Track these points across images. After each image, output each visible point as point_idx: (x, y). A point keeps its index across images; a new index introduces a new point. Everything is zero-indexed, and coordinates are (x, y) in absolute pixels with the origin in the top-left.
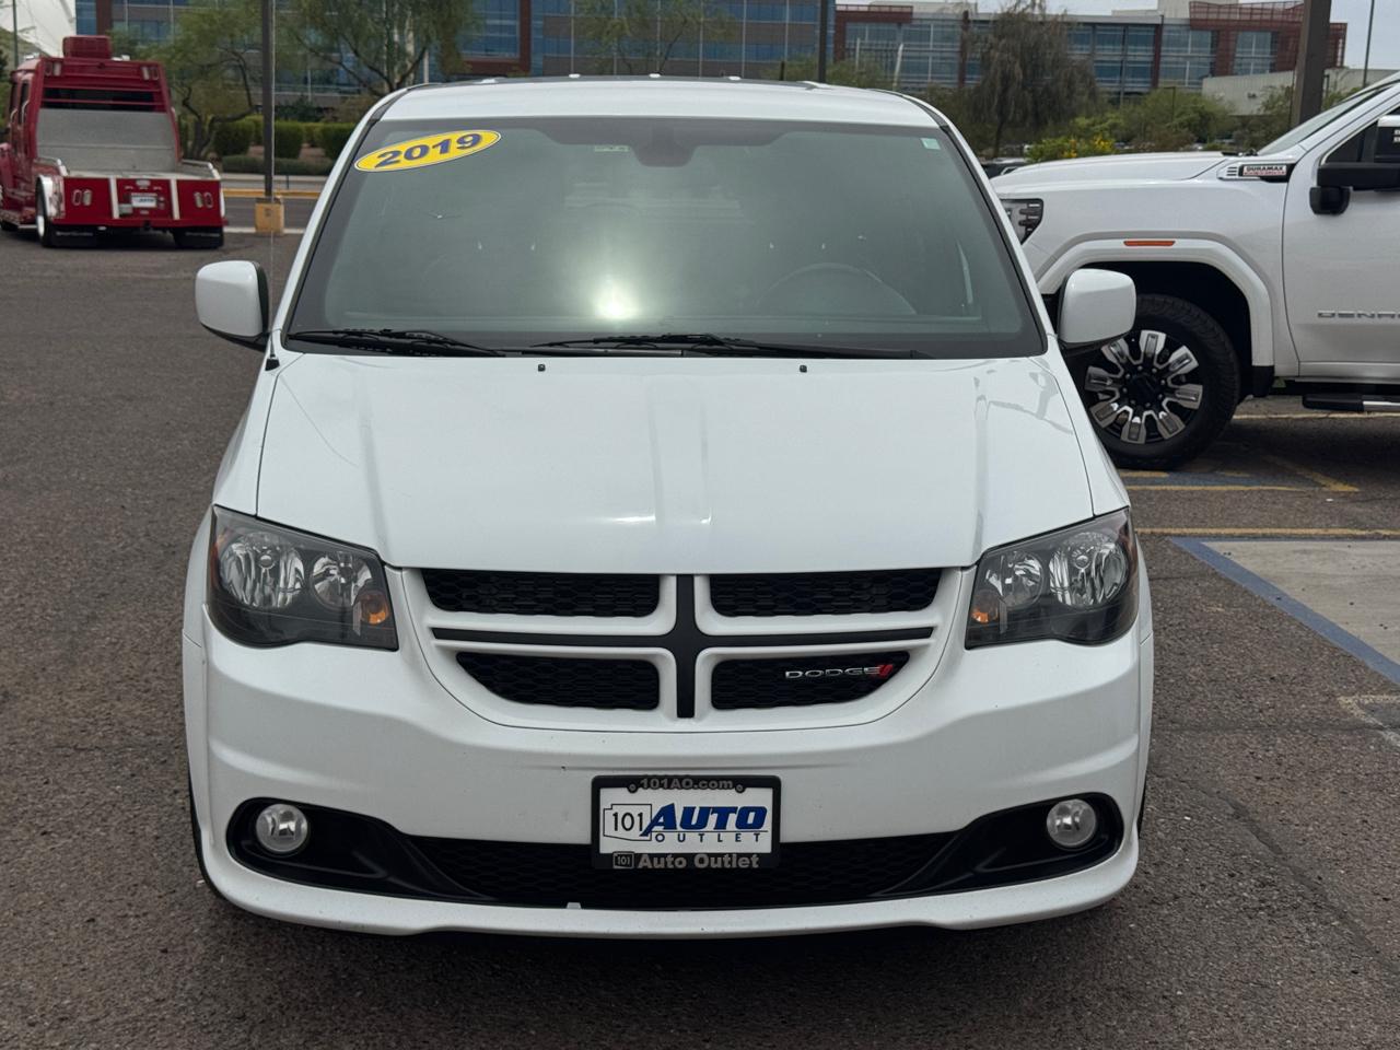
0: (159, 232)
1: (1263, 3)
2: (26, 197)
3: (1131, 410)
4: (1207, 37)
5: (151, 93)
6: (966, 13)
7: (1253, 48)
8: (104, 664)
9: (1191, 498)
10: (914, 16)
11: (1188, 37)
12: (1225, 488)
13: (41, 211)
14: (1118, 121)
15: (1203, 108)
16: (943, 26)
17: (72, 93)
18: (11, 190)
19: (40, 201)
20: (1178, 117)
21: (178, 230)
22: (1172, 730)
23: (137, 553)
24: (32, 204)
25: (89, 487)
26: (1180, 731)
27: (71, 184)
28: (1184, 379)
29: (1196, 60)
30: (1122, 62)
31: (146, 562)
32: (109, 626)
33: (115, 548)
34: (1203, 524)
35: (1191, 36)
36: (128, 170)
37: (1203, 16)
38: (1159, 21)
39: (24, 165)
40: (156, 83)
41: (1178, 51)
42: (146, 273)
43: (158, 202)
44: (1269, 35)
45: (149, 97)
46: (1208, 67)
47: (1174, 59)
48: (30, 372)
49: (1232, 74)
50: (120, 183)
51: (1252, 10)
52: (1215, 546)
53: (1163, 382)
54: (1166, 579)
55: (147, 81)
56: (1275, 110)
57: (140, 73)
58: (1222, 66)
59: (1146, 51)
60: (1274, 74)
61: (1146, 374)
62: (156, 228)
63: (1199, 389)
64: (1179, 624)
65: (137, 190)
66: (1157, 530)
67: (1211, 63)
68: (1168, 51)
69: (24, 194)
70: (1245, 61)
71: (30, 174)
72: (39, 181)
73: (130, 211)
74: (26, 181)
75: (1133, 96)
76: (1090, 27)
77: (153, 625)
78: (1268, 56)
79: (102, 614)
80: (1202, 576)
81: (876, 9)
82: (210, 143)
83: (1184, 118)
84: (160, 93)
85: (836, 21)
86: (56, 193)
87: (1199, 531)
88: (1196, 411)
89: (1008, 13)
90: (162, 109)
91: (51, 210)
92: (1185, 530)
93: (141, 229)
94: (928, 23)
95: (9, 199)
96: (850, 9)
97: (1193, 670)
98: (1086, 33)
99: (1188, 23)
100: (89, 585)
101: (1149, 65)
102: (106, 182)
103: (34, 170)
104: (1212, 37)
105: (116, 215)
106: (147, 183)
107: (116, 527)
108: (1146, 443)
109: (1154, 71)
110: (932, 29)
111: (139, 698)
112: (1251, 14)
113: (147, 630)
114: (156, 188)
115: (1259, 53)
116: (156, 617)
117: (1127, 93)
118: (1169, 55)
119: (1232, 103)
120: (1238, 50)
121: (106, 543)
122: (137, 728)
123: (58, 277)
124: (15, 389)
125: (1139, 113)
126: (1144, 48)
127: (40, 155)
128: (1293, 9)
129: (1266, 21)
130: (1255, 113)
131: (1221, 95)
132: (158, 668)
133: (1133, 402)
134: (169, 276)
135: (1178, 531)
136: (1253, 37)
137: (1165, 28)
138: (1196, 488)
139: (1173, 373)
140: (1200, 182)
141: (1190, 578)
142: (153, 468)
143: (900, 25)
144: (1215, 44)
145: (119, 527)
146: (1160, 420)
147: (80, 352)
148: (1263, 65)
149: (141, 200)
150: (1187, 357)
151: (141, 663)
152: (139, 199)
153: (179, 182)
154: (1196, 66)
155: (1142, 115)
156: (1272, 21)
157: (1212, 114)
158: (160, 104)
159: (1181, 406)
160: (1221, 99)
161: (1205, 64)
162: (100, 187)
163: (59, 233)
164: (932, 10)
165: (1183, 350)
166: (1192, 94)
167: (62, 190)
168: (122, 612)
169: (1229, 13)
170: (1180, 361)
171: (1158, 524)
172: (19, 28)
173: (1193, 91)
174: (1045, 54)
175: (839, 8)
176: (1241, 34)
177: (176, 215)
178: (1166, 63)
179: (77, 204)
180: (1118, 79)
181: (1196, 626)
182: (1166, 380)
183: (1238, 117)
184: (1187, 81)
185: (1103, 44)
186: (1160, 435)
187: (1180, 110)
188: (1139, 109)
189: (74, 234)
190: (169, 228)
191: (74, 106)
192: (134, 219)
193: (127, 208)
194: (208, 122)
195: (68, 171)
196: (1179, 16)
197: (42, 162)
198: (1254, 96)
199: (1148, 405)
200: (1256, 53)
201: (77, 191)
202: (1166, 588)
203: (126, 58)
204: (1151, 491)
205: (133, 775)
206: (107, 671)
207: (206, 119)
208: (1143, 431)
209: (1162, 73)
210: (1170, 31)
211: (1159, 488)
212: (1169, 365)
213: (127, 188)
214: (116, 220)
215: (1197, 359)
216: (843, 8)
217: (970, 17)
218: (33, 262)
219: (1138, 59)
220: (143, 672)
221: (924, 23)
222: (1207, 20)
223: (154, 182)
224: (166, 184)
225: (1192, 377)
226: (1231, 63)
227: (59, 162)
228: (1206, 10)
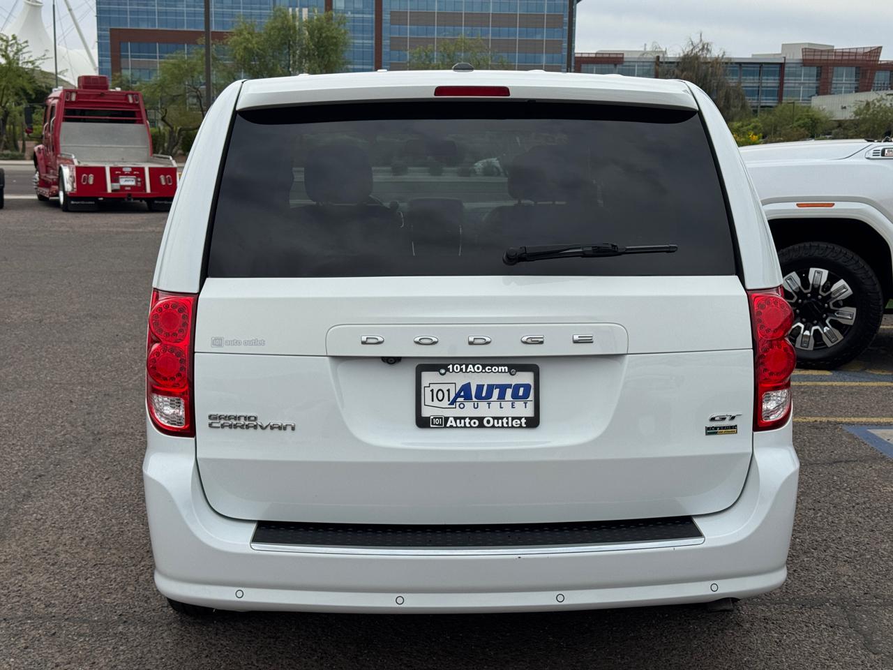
0: (138, 201)
1: (850, 49)
2: (53, 179)
3: (802, 326)
4: (814, 70)
5: (134, 112)
6: (658, 57)
7: (844, 77)
8: (26, 538)
9: (851, 392)
10: (625, 60)
11: (801, 71)
12: (875, 384)
13: (61, 188)
14: (757, 124)
15: (813, 115)
16: (643, 66)
17: (83, 112)
18: (44, 175)
19: (61, 181)
20: (797, 121)
21: (150, 199)
22: (877, 605)
23: (72, 440)
24: (57, 183)
25: (51, 385)
26: (884, 605)
27: (80, 171)
28: (841, 304)
29: (807, 85)
30: (759, 87)
31: (78, 447)
32: (38, 504)
33: (58, 436)
34: (864, 414)
35: (803, 70)
36: (120, 162)
37: (812, 57)
38: (782, 61)
39: (52, 158)
40: (137, 106)
41: (795, 80)
42: (125, 227)
43: (137, 181)
44: (854, 69)
45: (132, 114)
46: (815, 89)
47: (793, 85)
48: (32, 297)
49: (830, 94)
50: (112, 170)
51: (843, 53)
52: (878, 432)
53: (826, 305)
54: (846, 462)
55: (130, 104)
56: (862, 116)
57: (127, 99)
58: (823, 89)
59: (774, 80)
60: (858, 94)
61: (814, 300)
62: (135, 199)
63: (853, 310)
64: (865, 503)
65: (123, 174)
66: (832, 419)
67: (817, 87)
68: (788, 80)
69: (52, 177)
70: (838, 85)
71: (55, 164)
72: (60, 169)
73: (118, 188)
74: (53, 169)
75: (766, 109)
76: (738, 65)
77: (71, 502)
78: (854, 82)
79: (35, 493)
80: (875, 459)
81: (601, 56)
82: (179, 144)
83: (801, 122)
84: (140, 112)
85: (575, 63)
86: (71, 176)
87: (864, 420)
88: (851, 326)
89: (687, 54)
90: (141, 122)
91: (68, 187)
92: (853, 419)
93: (126, 200)
94: (634, 64)
95: (43, 180)
96: (584, 55)
97: (883, 546)
98: (736, 68)
99: (801, 61)
100: (32, 467)
101: (776, 89)
102: (103, 169)
103: (58, 162)
104: (817, 71)
105: (109, 190)
106: (130, 170)
107: (62, 418)
108: (814, 349)
109: (780, 93)
110: (636, 68)
111: (47, 570)
112: (843, 55)
113: (66, 507)
114: (135, 173)
115: (847, 80)
116: (76, 495)
117: (762, 107)
118: (789, 82)
119: (831, 112)
120: (834, 78)
121: (52, 432)
122: (40, 600)
123: (68, 231)
124: (18, 311)
125: (771, 119)
126: (772, 78)
127: (62, 152)
128: (870, 52)
129: (852, 60)
130: (848, 118)
131: (824, 107)
132: (67, 543)
133: (804, 320)
134: (141, 230)
135: (847, 420)
136: (844, 70)
137: (786, 65)
138: (853, 384)
139: (834, 298)
140: (855, 160)
141: (865, 461)
142: (99, 370)
143: (616, 65)
144: (819, 75)
145: (65, 418)
146: (825, 333)
147: (70, 283)
148: (851, 88)
149: (126, 181)
150: (844, 287)
151: (55, 538)
152: (124, 179)
153: (150, 169)
154: (807, 89)
155: (773, 121)
156: (855, 60)
157: (819, 119)
158: (140, 119)
159: (839, 322)
160: (824, 110)
161: (813, 88)
162: (99, 172)
163: (72, 202)
164: (637, 56)
165: (842, 282)
166: (804, 107)
167: (75, 174)
168: (51, 491)
169: (828, 55)
170: (838, 290)
171: (831, 414)
172: (58, 71)
173: (805, 105)
174: (711, 81)
175: (576, 55)
176: (835, 68)
177: (148, 190)
178: (788, 87)
179: (84, 183)
180: (756, 98)
181: (878, 504)
182: (828, 304)
183: (835, 121)
184: (801, 98)
185: (746, 76)
186: (824, 344)
187: (798, 117)
188: (770, 117)
189: (83, 202)
190: (144, 199)
191: (85, 121)
192: (122, 193)
193: (116, 186)
194: (177, 131)
195: (79, 162)
196: (795, 58)
197: (63, 156)
198: (845, 108)
199: (815, 322)
200: (846, 80)
201: (84, 175)
202: (848, 470)
203: (118, 89)
204: (820, 386)
205: (26, 648)
206: (28, 545)
207: (176, 129)
208: (812, 341)
209: (784, 93)
210: (789, 67)
211: (825, 383)
212: (831, 293)
213: (117, 173)
214: (110, 194)
215: (851, 288)
216: (579, 55)
217: (661, 60)
218: (54, 221)
219: (769, 85)
220: (55, 546)
221: (632, 64)
222: (814, 60)
223: (134, 169)
224: (142, 170)
225: (848, 302)
226: (829, 87)
227: (73, 157)
228: (812, 53)
